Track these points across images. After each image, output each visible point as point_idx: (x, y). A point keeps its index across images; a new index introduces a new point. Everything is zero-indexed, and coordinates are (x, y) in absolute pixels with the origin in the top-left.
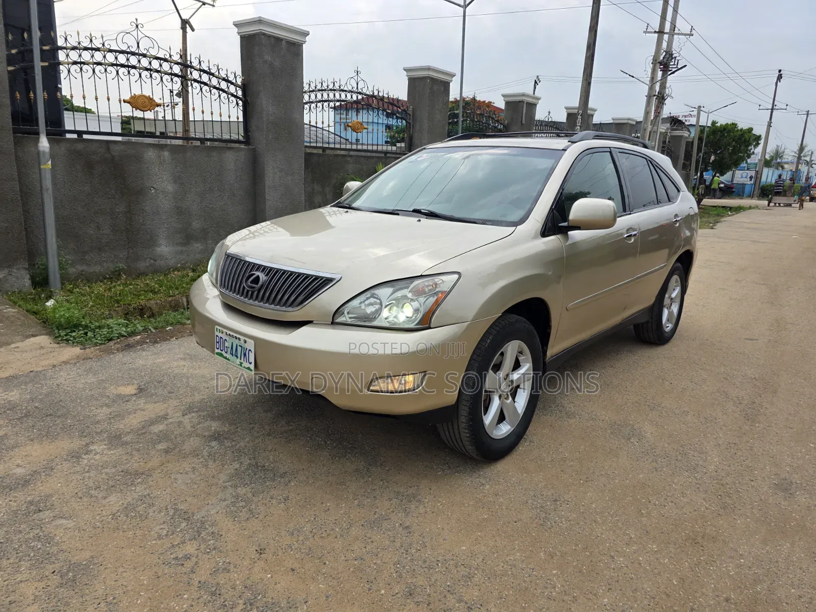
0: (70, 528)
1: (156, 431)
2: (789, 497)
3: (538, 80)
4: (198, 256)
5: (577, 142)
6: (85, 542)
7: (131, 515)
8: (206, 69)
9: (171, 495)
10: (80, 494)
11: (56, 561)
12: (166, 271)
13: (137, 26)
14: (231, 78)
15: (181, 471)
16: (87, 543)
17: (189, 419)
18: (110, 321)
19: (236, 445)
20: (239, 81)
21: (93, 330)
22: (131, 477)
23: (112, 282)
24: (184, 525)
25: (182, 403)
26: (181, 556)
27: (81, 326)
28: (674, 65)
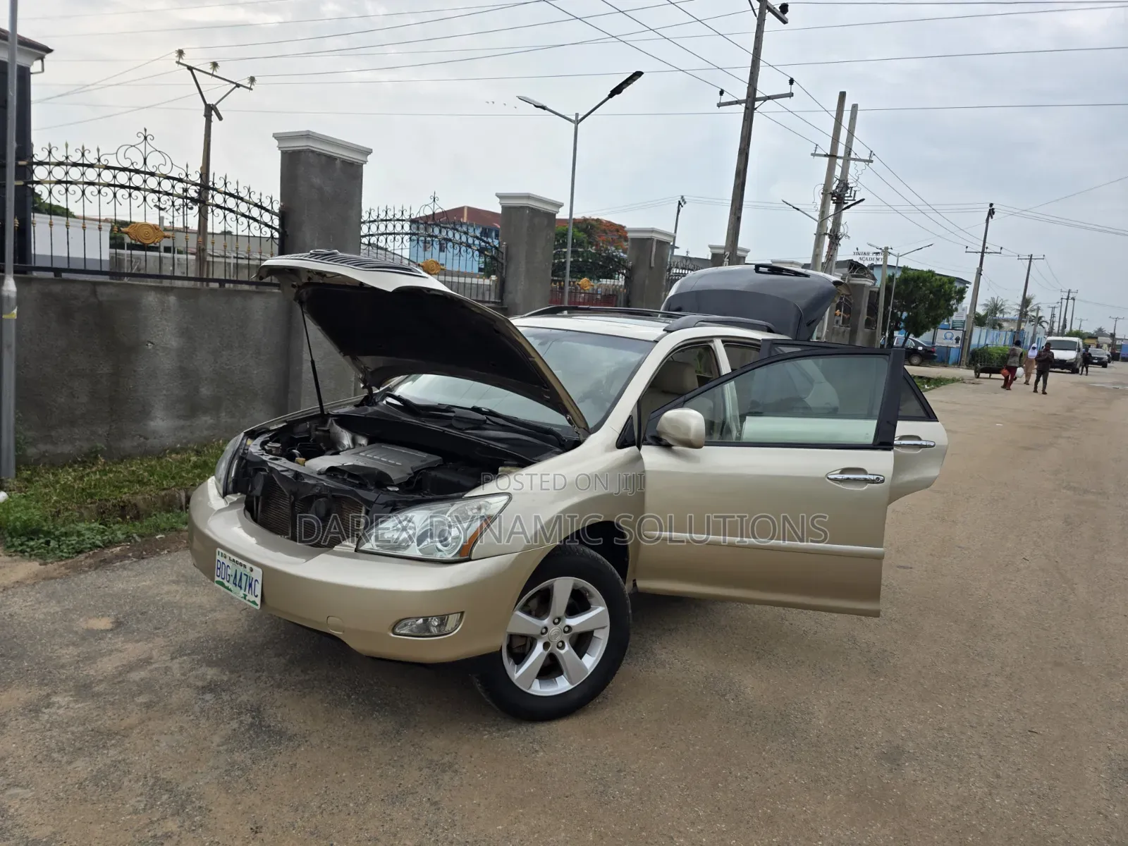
0: (27, 799)
1: (137, 679)
2: (895, 769)
3: (683, 200)
4: (206, 433)
5: (673, 331)
6: (46, 815)
7: (102, 785)
8: (233, 192)
9: (151, 760)
10: (40, 758)
11: (11, 838)
12: (160, 454)
13: (145, 138)
14: (266, 204)
15: (166, 732)
16: (48, 817)
17: (180, 663)
18: (81, 526)
19: (237, 699)
20: (276, 208)
21: (58, 538)
22: (102, 738)
23: (85, 468)
24: (165, 797)
25: (172, 643)
26: (160, 834)
27: (43, 532)
28: (850, 196)
